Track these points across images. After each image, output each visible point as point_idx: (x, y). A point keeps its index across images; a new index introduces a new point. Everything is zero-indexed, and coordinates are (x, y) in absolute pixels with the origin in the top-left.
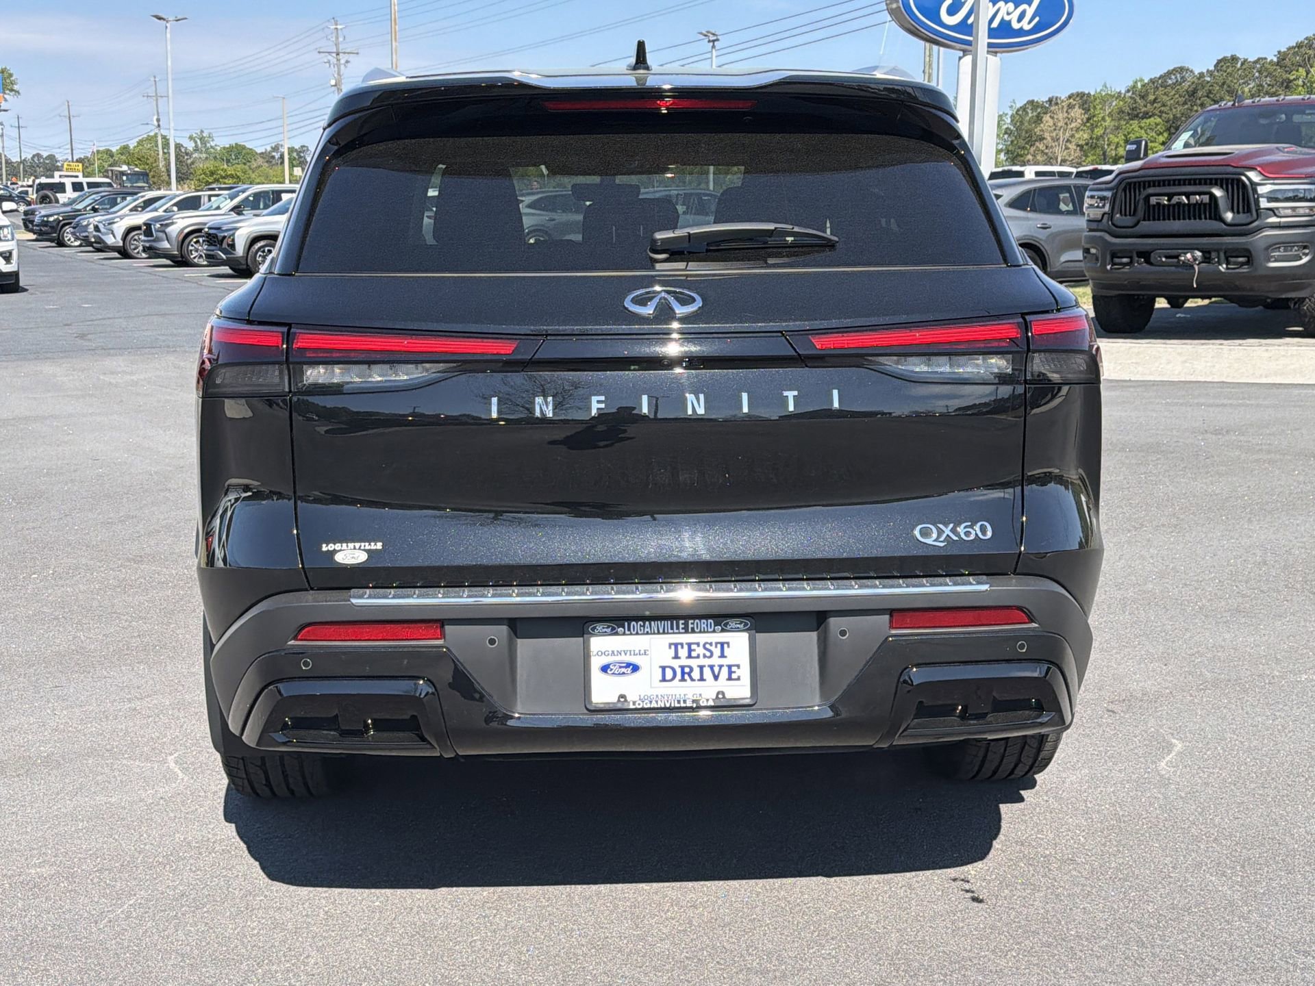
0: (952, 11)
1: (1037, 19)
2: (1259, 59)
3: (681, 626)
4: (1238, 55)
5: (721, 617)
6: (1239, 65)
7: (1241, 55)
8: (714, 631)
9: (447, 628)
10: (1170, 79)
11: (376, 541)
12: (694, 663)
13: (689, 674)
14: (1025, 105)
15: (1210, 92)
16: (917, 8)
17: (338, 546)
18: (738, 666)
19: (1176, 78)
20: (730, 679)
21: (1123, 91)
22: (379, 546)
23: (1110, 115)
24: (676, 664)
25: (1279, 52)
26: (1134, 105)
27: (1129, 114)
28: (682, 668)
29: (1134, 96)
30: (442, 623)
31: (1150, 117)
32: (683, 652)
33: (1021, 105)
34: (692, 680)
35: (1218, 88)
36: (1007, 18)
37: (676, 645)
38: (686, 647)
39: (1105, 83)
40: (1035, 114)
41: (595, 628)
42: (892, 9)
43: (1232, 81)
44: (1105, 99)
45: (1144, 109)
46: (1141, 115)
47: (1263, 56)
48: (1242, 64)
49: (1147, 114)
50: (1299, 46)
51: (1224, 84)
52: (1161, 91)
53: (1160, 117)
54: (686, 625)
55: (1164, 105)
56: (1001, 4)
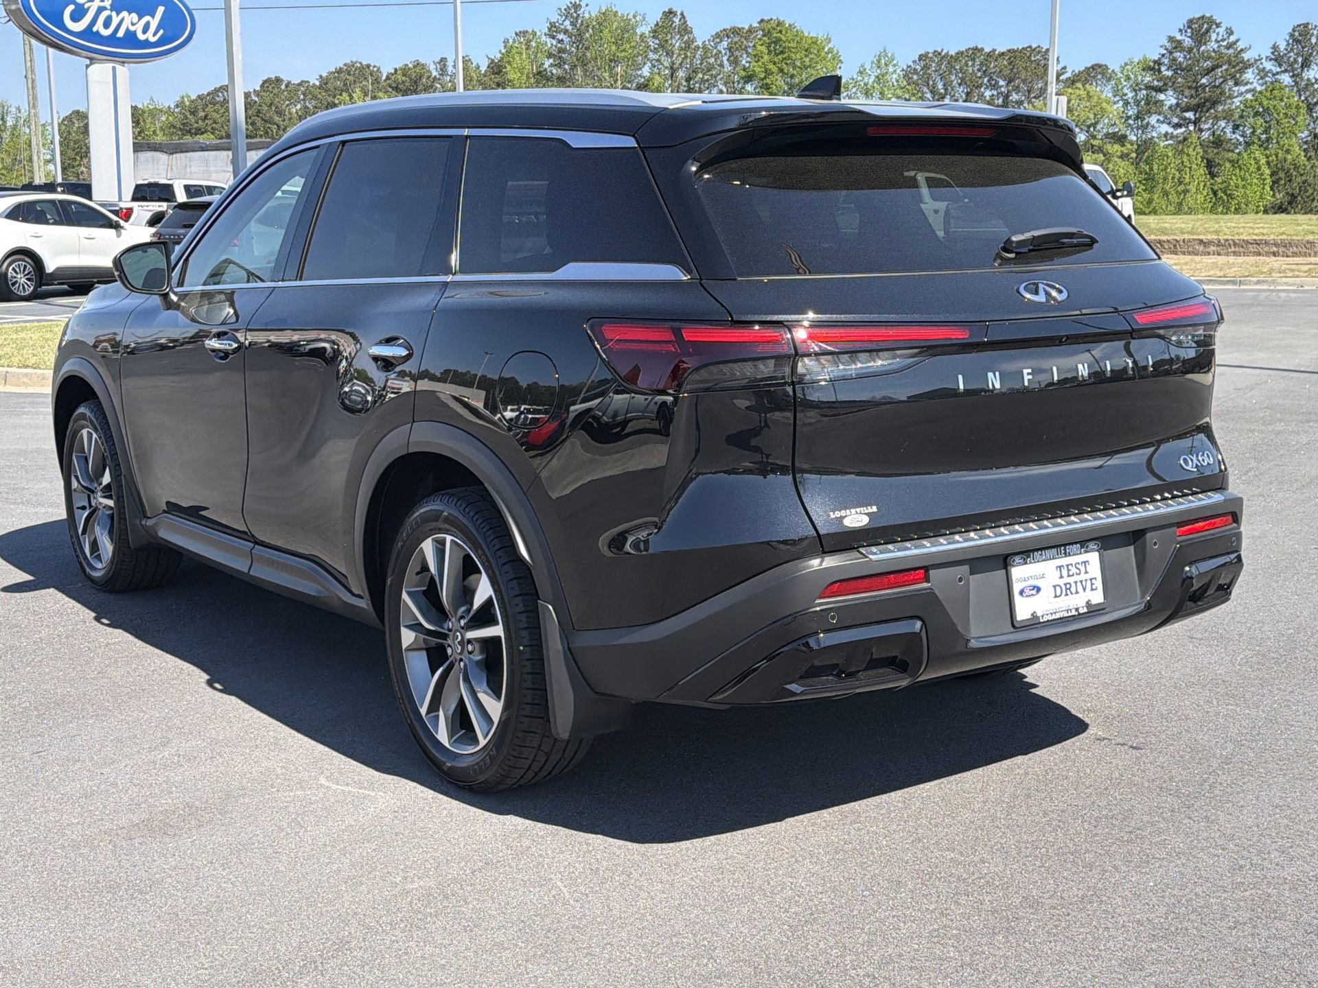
0: (76, 17)
1: (161, 32)
2: (302, 82)
3: (1063, 552)
4: (281, 77)
5: (1083, 541)
6: (283, 87)
7: (285, 77)
8: (1081, 553)
9: (931, 572)
10: (218, 96)
11: (871, 505)
12: (1071, 580)
13: (1069, 589)
14: (71, 115)
15: (259, 112)
16: (38, 11)
17: (843, 513)
18: (1095, 578)
19: (223, 95)
20: (1092, 590)
21: (172, 106)
22: (874, 509)
23: (162, 129)
24: (1061, 582)
25: (321, 76)
26: (185, 121)
27: (180, 129)
28: (1065, 585)
29: (183, 111)
30: (926, 569)
31: (202, 133)
32: (1065, 572)
33: (68, 114)
34: (1072, 593)
35: (266, 108)
36: (132, 28)
37: (1060, 567)
38: (1066, 567)
39: (151, 98)
40: (82, 124)
41: (1014, 561)
42: (10, 10)
43: (279, 102)
44: (154, 113)
45: (196, 125)
46: (193, 131)
47: (306, 80)
48: (287, 86)
49: (200, 130)
50: (339, 71)
51: (271, 104)
52: (210, 108)
53: (212, 133)
54: (1065, 550)
55: (215, 122)
56: (124, 14)
